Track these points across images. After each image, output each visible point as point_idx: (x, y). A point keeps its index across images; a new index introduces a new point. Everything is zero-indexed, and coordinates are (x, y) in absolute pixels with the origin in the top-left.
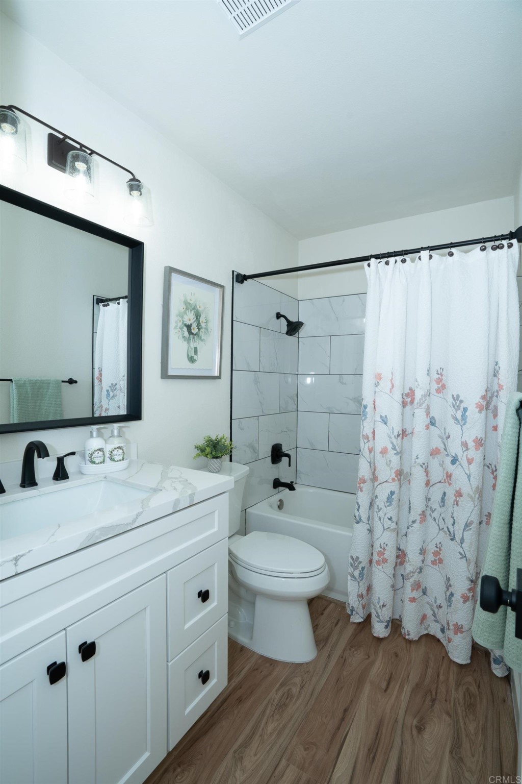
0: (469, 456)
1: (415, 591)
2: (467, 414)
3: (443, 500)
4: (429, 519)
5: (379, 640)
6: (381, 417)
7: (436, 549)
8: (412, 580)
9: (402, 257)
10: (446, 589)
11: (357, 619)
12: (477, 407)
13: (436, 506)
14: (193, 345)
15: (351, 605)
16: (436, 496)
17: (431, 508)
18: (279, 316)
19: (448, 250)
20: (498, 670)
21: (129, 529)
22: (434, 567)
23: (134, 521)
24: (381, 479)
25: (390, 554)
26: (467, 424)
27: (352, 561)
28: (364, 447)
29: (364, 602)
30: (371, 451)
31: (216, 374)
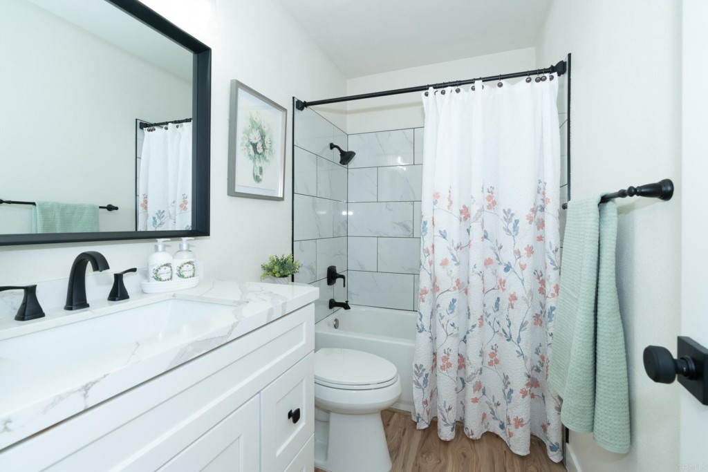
0: (522, 263)
1: (477, 392)
2: (518, 225)
3: (497, 305)
4: (486, 323)
5: (446, 443)
6: (440, 232)
7: (492, 351)
8: (474, 382)
9: (456, 88)
10: (504, 387)
11: (423, 425)
12: (527, 219)
13: (490, 311)
14: (258, 164)
15: (417, 411)
16: (491, 302)
17: (486, 313)
18: (332, 146)
19: (498, 81)
20: (555, 457)
21: (224, 342)
22: (491, 367)
23: (230, 333)
24: (442, 288)
25: (453, 359)
26: (519, 234)
27: (416, 370)
28: (425, 260)
29: (428, 408)
30: (431, 263)
31: (280, 195)
